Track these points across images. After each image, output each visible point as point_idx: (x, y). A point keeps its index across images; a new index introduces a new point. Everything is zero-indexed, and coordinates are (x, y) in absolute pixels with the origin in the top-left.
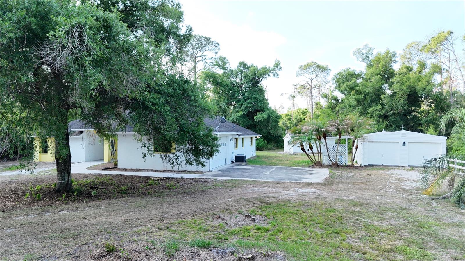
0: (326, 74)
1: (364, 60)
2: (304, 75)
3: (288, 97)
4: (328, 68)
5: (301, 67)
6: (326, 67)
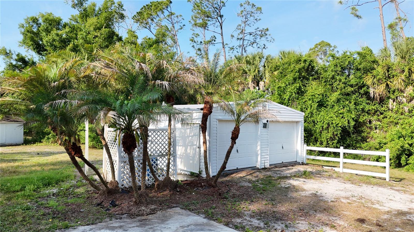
1: (75, 6)
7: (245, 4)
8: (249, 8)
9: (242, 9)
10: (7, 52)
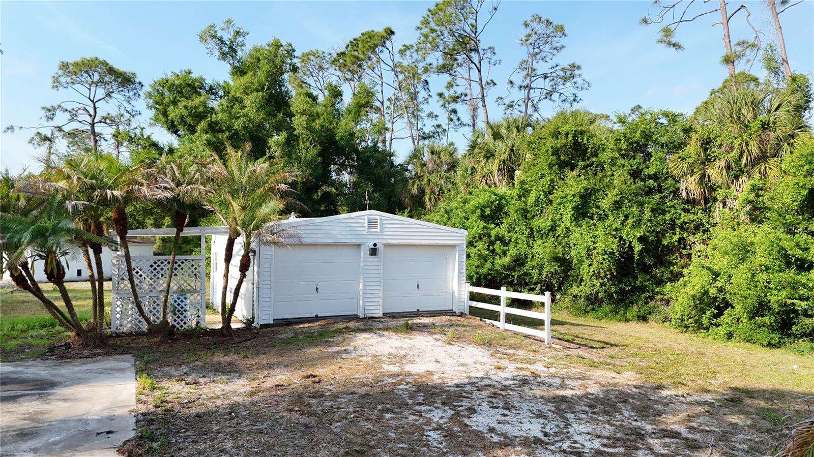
0: (131, 93)
1: (224, 56)
2: (75, 86)
3: (29, 138)
4: (137, 80)
5: (65, 66)
6: (131, 76)
7: (533, 21)
8: (540, 28)
9: (528, 31)
10: (131, 137)
